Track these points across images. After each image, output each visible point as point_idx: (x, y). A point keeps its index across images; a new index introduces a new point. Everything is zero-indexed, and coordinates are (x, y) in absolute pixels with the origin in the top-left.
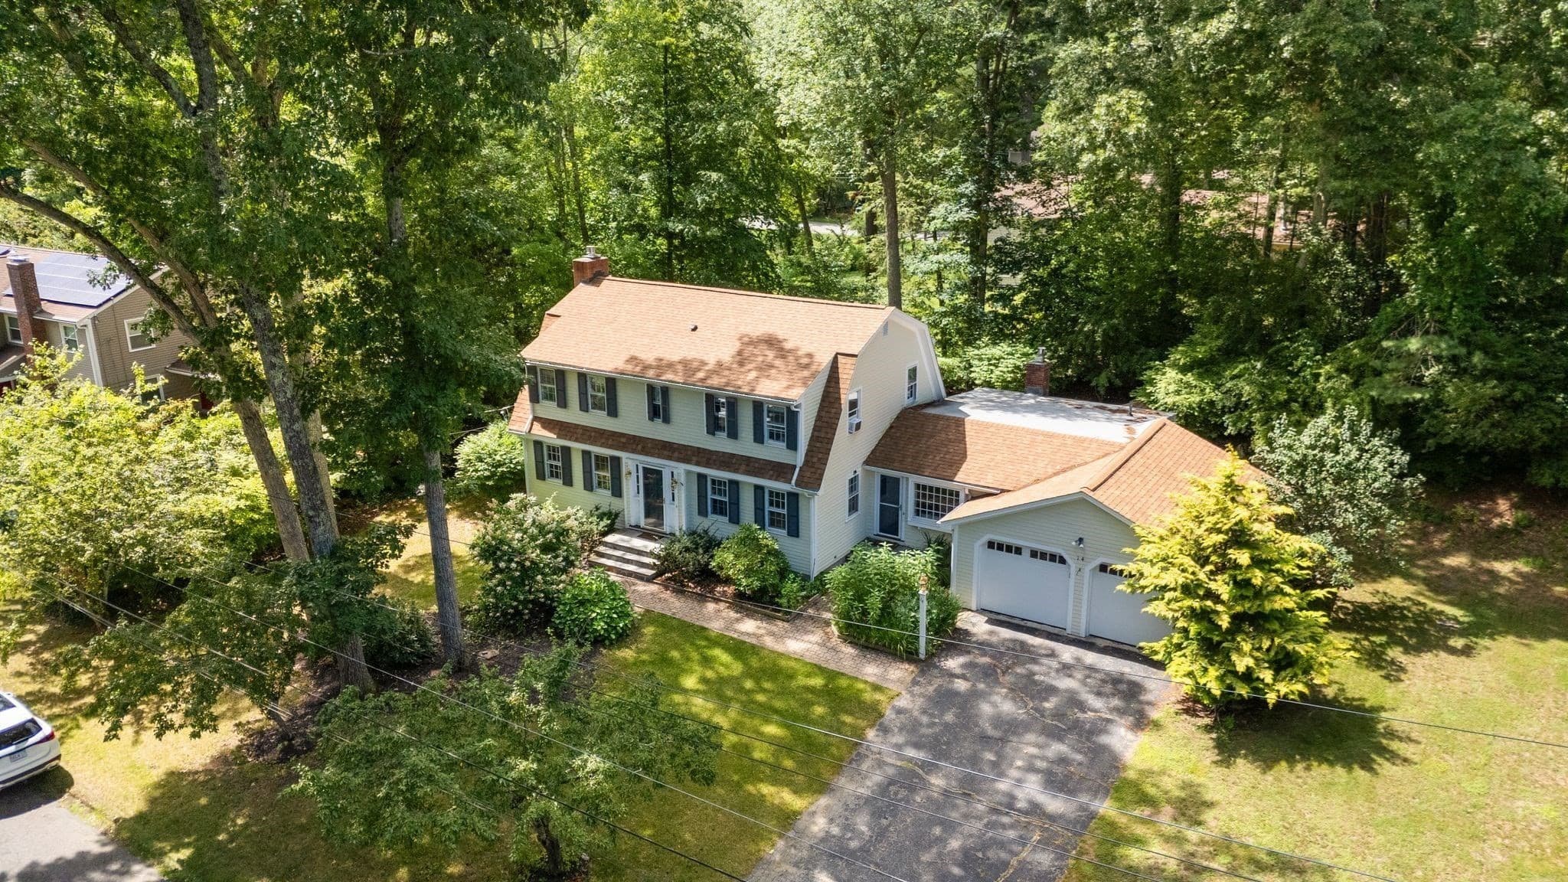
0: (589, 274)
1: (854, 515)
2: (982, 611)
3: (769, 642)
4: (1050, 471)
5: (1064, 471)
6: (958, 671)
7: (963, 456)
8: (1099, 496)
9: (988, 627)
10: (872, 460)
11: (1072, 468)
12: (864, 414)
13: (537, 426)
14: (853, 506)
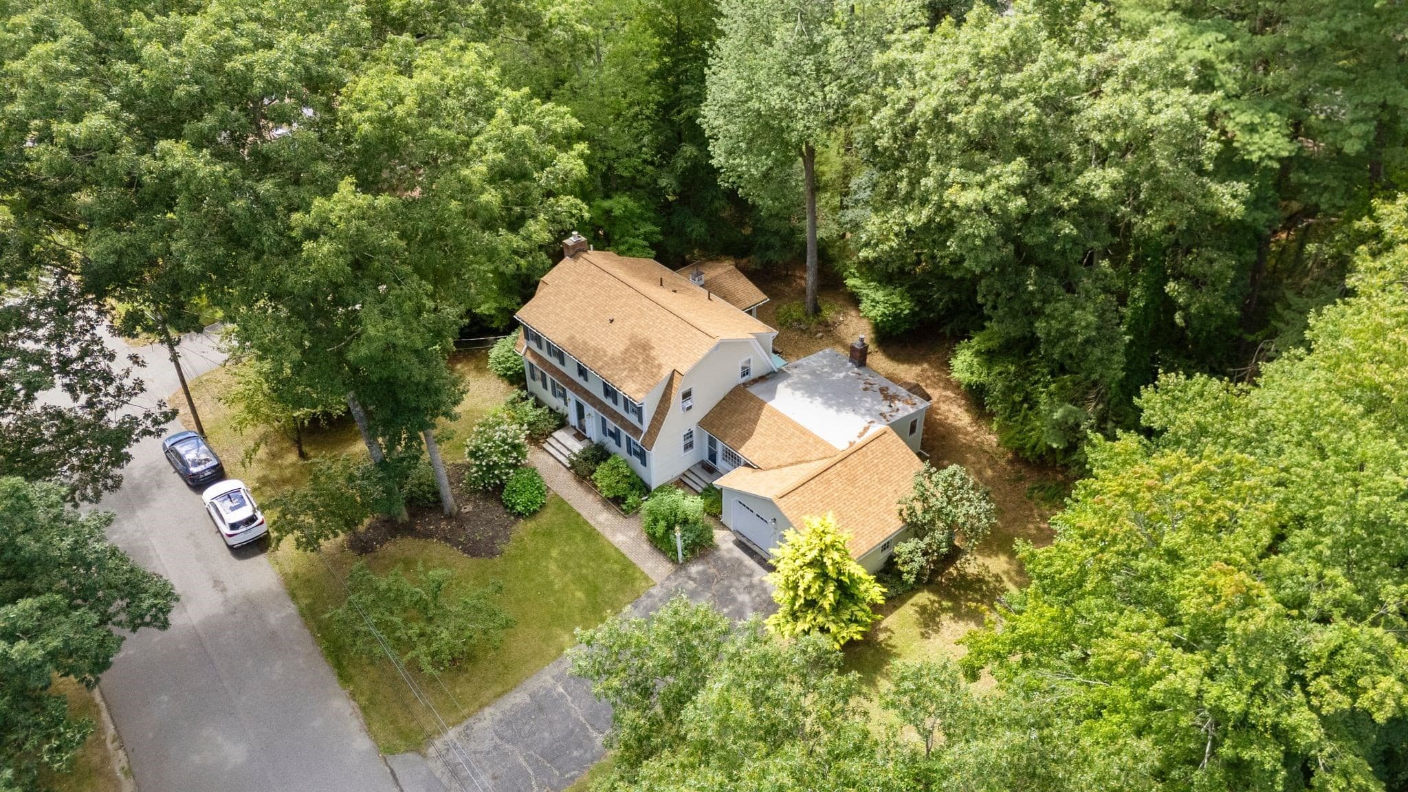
0: (572, 252)
1: (690, 451)
2: (736, 532)
3: (607, 534)
4: (790, 461)
5: (797, 463)
6: (694, 576)
7: (751, 434)
8: (781, 504)
9: (731, 545)
10: (702, 424)
11: (801, 462)
12: (695, 400)
13: (528, 353)
14: (688, 446)
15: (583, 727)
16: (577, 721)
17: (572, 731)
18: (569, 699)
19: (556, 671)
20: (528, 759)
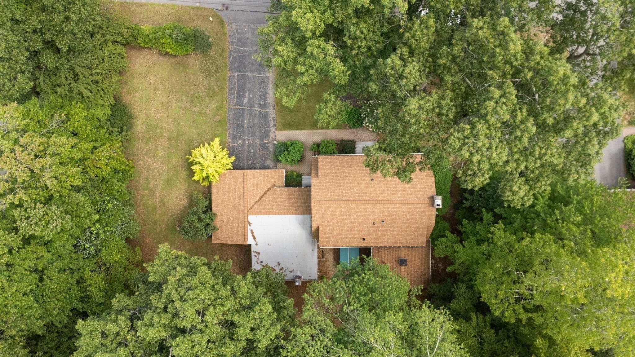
15: (244, 72)
16: (247, 71)
17: (245, 68)
18: (257, 75)
19: (271, 78)
20: (246, 51)
